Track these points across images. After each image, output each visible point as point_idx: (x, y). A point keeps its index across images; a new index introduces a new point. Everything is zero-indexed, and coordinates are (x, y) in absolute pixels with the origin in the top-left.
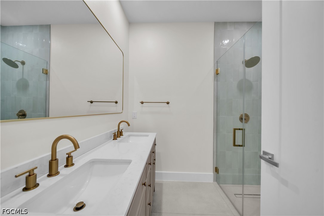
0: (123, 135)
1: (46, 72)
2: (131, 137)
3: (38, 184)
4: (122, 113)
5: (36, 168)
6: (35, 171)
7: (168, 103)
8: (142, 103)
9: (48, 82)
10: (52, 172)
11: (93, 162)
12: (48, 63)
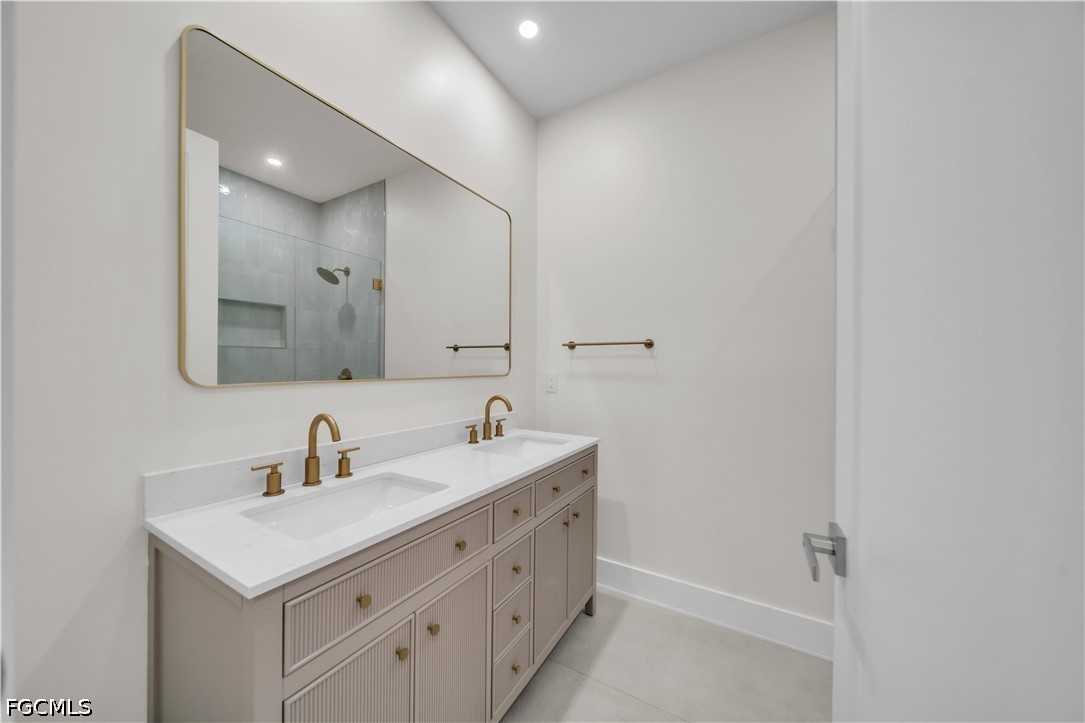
0: (502, 435)
1: (379, 286)
2: (528, 445)
3: (283, 491)
4: (507, 374)
5: (281, 464)
6: (280, 469)
7: (649, 345)
8: (572, 346)
9: (382, 306)
10: (311, 478)
11: (390, 479)
12: (382, 266)
